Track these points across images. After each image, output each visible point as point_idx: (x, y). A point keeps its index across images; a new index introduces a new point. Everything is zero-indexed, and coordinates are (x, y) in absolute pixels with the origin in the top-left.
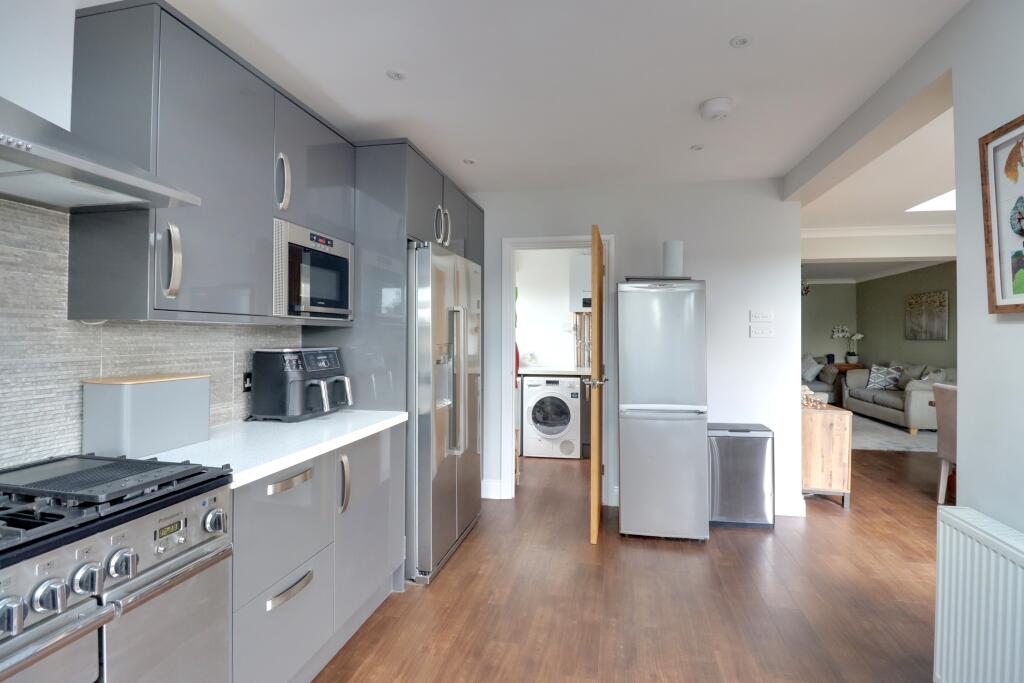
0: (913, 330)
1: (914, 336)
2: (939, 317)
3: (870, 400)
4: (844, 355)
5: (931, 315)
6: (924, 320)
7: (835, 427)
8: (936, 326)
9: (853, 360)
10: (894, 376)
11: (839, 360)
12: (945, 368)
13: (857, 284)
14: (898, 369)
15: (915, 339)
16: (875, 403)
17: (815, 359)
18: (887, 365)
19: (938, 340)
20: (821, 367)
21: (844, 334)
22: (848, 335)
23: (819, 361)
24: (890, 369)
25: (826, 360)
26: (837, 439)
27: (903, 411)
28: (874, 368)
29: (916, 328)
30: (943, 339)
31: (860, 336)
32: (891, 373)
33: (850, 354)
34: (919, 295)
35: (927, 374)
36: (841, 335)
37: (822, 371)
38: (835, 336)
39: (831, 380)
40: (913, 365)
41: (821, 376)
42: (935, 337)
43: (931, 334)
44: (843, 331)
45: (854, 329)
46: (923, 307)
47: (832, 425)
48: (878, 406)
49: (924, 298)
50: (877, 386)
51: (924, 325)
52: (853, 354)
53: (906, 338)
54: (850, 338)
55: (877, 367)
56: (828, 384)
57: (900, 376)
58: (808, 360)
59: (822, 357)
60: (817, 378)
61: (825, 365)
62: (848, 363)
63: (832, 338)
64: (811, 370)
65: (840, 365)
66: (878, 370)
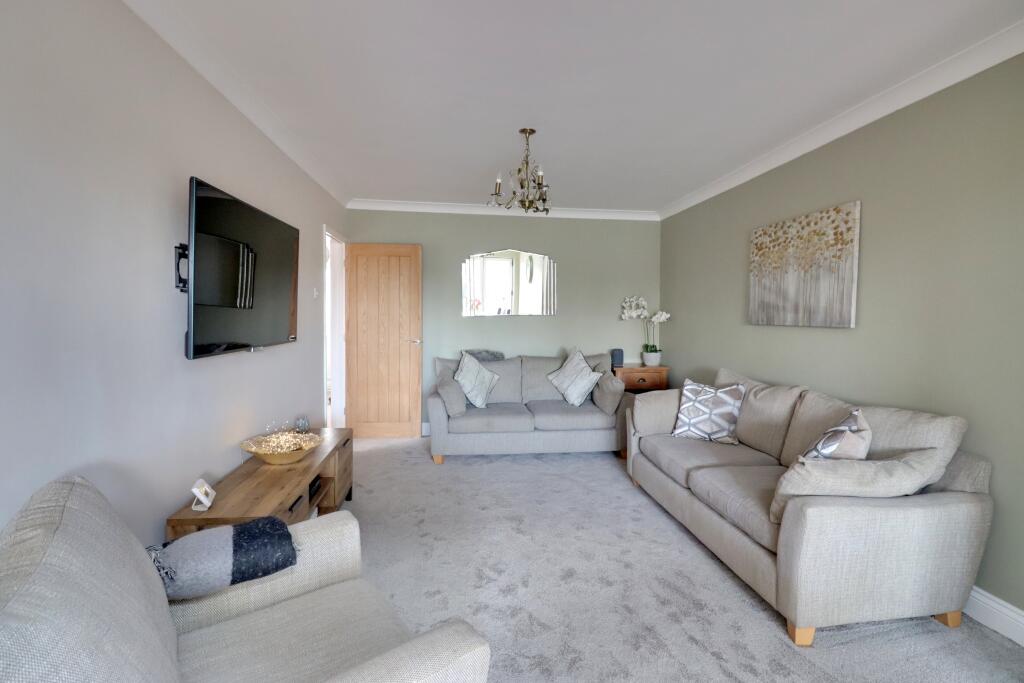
0: (765, 306)
1: (766, 316)
2: (830, 270)
4: (640, 349)
5: (809, 265)
6: (791, 282)
8: (825, 291)
9: (653, 360)
10: (728, 409)
11: (631, 359)
13: (661, 223)
14: (735, 394)
15: (769, 323)
16: (689, 490)
17: (587, 359)
18: (712, 382)
19: (827, 326)
20: (596, 376)
21: (639, 312)
22: (646, 313)
23: (593, 363)
24: (720, 393)
25: (607, 364)
27: (773, 554)
28: (689, 386)
29: (771, 298)
30: (842, 325)
31: (663, 316)
32: (723, 403)
33: (649, 348)
34: (782, 225)
36: (634, 314)
37: (597, 385)
38: (627, 314)
39: (611, 406)
40: (771, 385)
41: (597, 395)
42: (820, 318)
43: (810, 313)
44: (638, 307)
45: (657, 303)
46: (791, 251)
48: (697, 505)
49: (793, 231)
50: (695, 432)
51: (792, 291)
52: (653, 349)
53: (749, 320)
54: (648, 320)
55: (694, 387)
56: (606, 414)
57: (740, 409)
58: (576, 362)
59: (601, 356)
60: (591, 398)
61: (604, 373)
62: (643, 365)
63: (621, 318)
64: (577, 385)
65: (632, 370)
66: (697, 393)
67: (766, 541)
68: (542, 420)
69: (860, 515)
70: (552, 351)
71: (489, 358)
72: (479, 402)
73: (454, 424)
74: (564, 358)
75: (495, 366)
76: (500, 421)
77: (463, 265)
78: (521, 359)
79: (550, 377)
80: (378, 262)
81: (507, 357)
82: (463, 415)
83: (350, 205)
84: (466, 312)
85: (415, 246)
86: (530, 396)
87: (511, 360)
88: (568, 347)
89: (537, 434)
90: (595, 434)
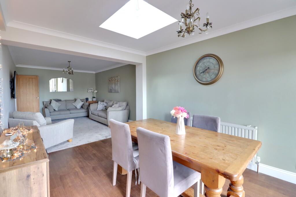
0: (111, 90)
1: (110, 91)
2: (117, 85)
3: (97, 115)
4: (92, 98)
5: (115, 84)
6: (113, 86)
7: (32, 177)
9: (95, 99)
10: (105, 105)
11: (90, 100)
12: (119, 102)
13: (96, 73)
14: (106, 103)
15: (111, 92)
16: (98, 116)
17: (81, 100)
18: (103, 101)
20: (83, 103)
21: (91, 91)
22: (93, 91)
23: (82, 101)
24: (104, 103)
25: (85, 100)
26: (35, 187)
27: (106, 119)
28: (99, 102)
29: (111, 88)
30: (118, 92)
31: (96, 91)
32: (104, 104)
33: (94, 97)
34: (112, 78)
35: (114, 105)
36: (90, 91)
37: (83, 104)
38: (89, 91)
40: (111, 101)
41: (83, 106)
42: (116, 92)
43: (115, 90)
44: (91, 90)
45: (95, 88)
46: (113, 82)
47: (28, 176)
48: (99, 117)
49: (113, 79)
50: (100, 109)
52: (95, 98)
53: (109, 92)
54: (93, 92)
55: (100, 102)
56: (85, 109)
57: (107, 105)
58: (78, 100)
59: (83, 99)
60: (82, 107)
61: (84, 102)
62: (93, 101)
63: (88, 92)
64: (79, 104)
65: (90, 102)
66: (100, 103)
67: (106, 118)
68: (72, 111)
69: (115, 112)
70: (73, 98)
71: (58, 101)
72: (56, 109)
73: (52, 114)
74: (75, 100)
75: (59, 102)
76: (62, 113)
77: (50, 81)
78: (66, 101)
79: (73, 104)
80: (26, 79)
81: (62, 100)
82: (53, 112)
83: (17, 66)
84: (51, 91)
85: (37, 76)
86: (68, 108)
87: (63, 101)
88: (76, 98)
89: (71, 114)
90: (83, 113)
